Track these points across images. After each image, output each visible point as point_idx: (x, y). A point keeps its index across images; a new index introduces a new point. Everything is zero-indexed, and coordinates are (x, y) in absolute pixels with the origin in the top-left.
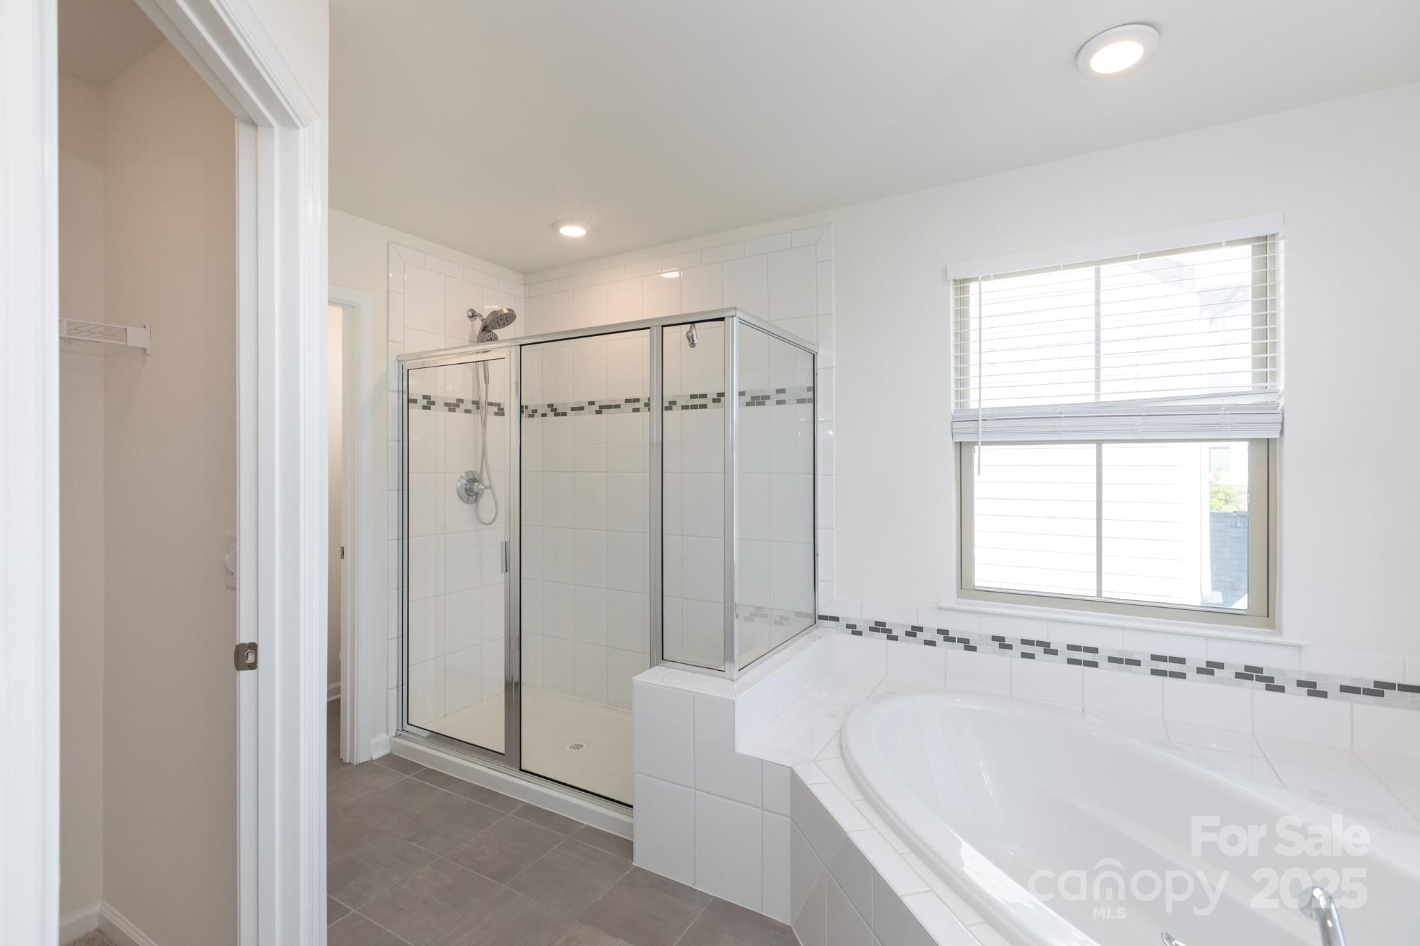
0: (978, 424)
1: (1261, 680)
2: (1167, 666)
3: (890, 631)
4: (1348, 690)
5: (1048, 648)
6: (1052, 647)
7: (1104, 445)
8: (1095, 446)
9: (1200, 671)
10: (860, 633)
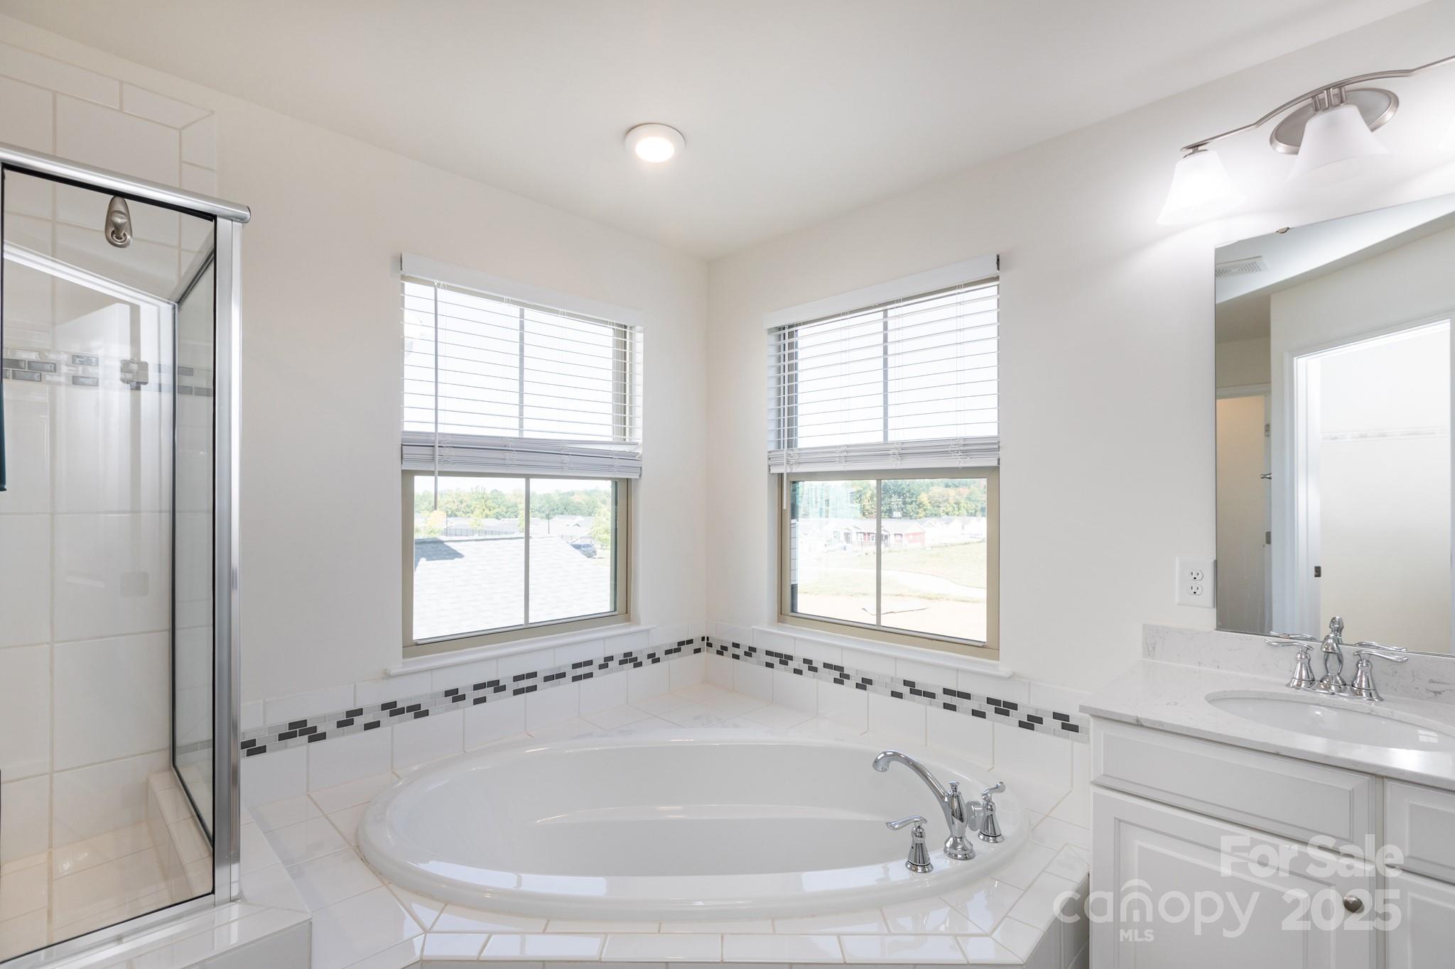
0: (434, 451)
1: (631, 661)
2: (582, 671)
3: (314, 729)
4: (668, 652)
5: (497, 686)
6: (501, 684)
7: (531, 480)
8: (523, 480)
9: (601, 667)
10: (262, 750)
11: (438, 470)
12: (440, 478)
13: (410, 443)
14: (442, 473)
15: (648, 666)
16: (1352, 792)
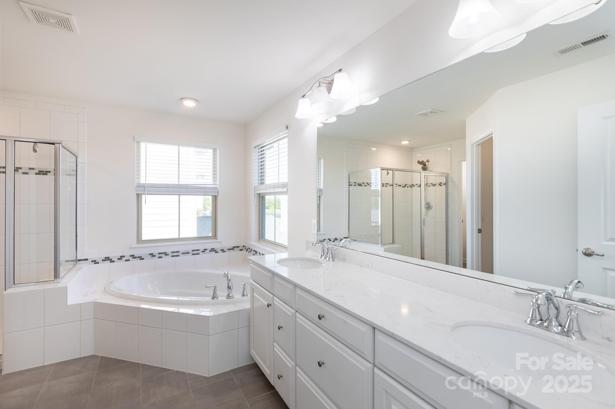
0: (145, 188)
1: (214, 251)
2: (195, 252)
3: (111, 259)
4: (229, 249)
5: (166, 254)
6: (167, 253)
7: (180, 196)
8: (178, 196)
9: (202, 252)
10: (98, 263)
11: (146, 193)
12: (147, 196)
13: (140, 186)
14: (147, 194)
15: (221, 253)
16: (270, 277)
